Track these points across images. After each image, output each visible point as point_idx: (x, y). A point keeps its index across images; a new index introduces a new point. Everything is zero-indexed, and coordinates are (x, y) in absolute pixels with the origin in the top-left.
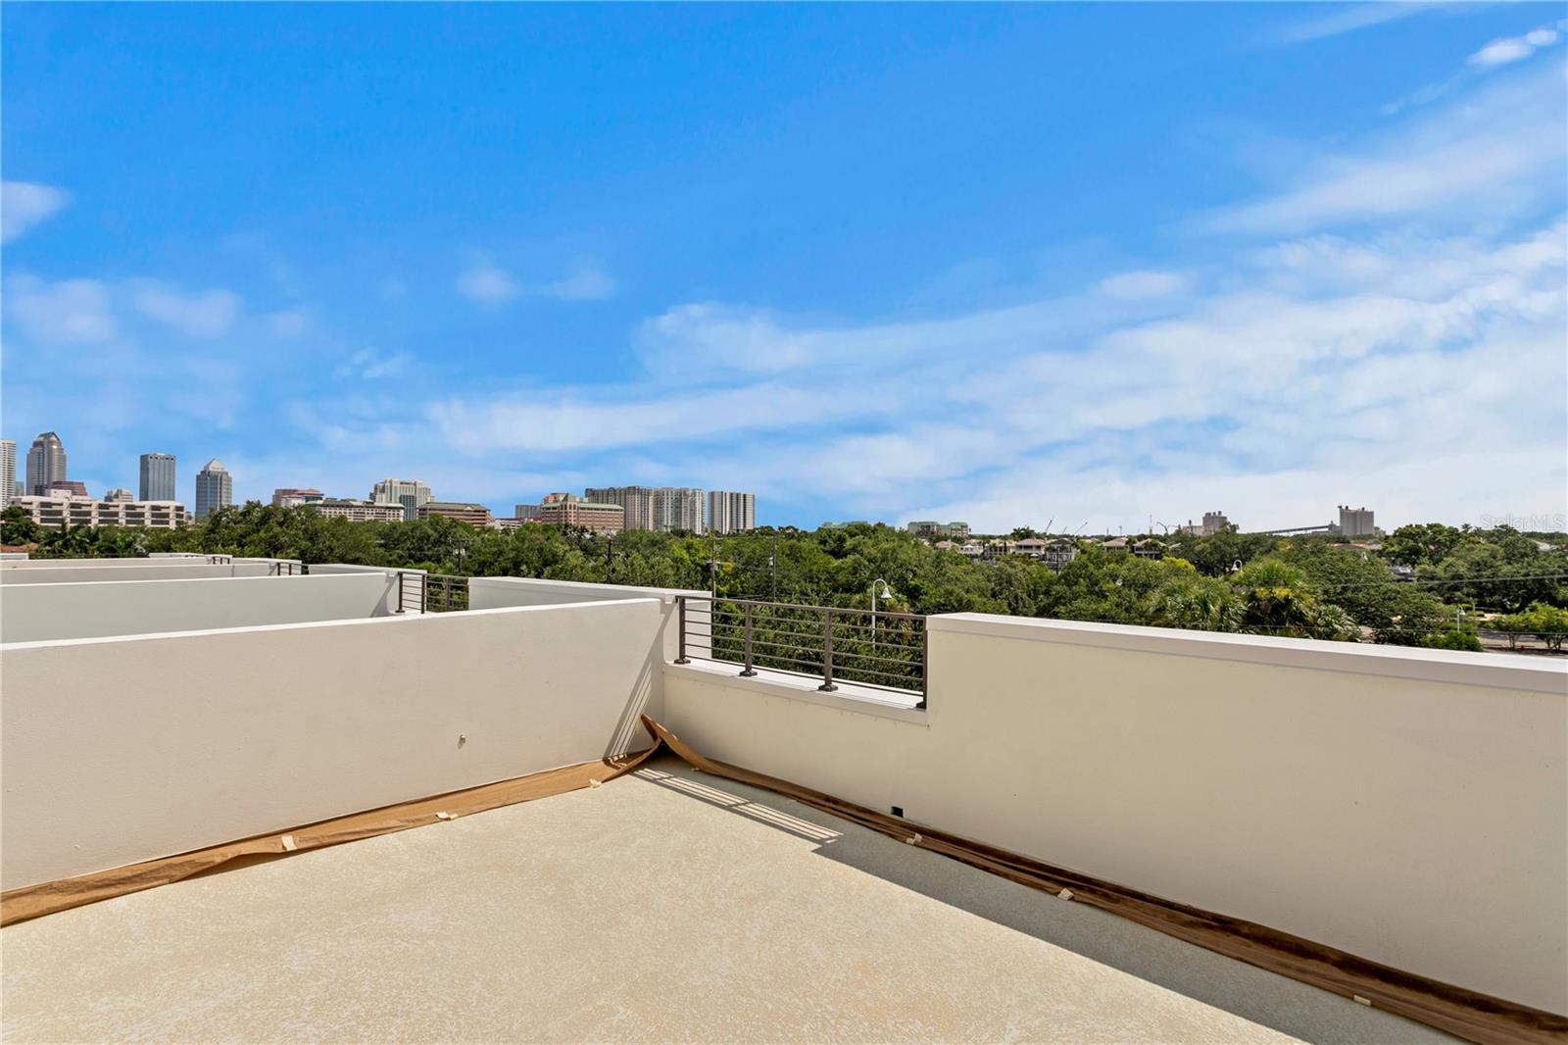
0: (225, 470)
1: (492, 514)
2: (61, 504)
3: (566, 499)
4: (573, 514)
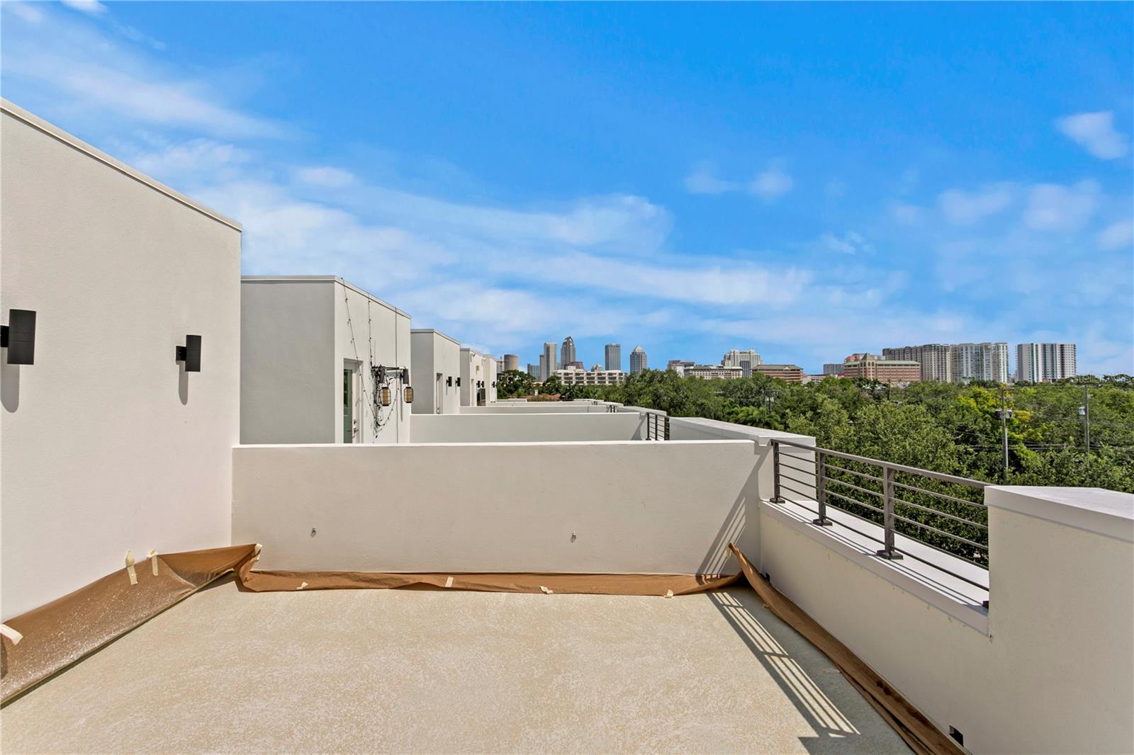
0: (644, 352)
1: (804, 372)
2: (572, 374)
3: (865, 357)
4: (871, 370)
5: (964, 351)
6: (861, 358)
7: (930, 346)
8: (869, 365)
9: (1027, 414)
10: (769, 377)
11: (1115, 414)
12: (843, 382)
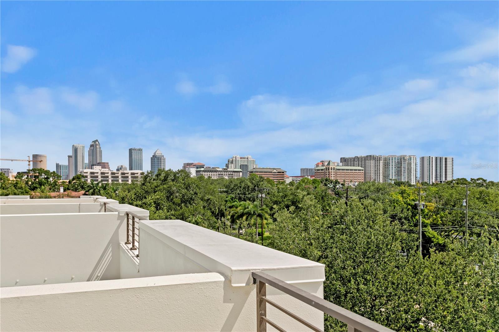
0: (163, 155)
1: (288, 174)
2: (98, 173)
3: (329, 164)
4: (333, 173)
5: (391, 161)
6: (326, 164)
7: (370, 156)
8: (331, 170)
9: (433, 205)
10: (261, 178)
11: (481, 204)
12: (314, 182)
